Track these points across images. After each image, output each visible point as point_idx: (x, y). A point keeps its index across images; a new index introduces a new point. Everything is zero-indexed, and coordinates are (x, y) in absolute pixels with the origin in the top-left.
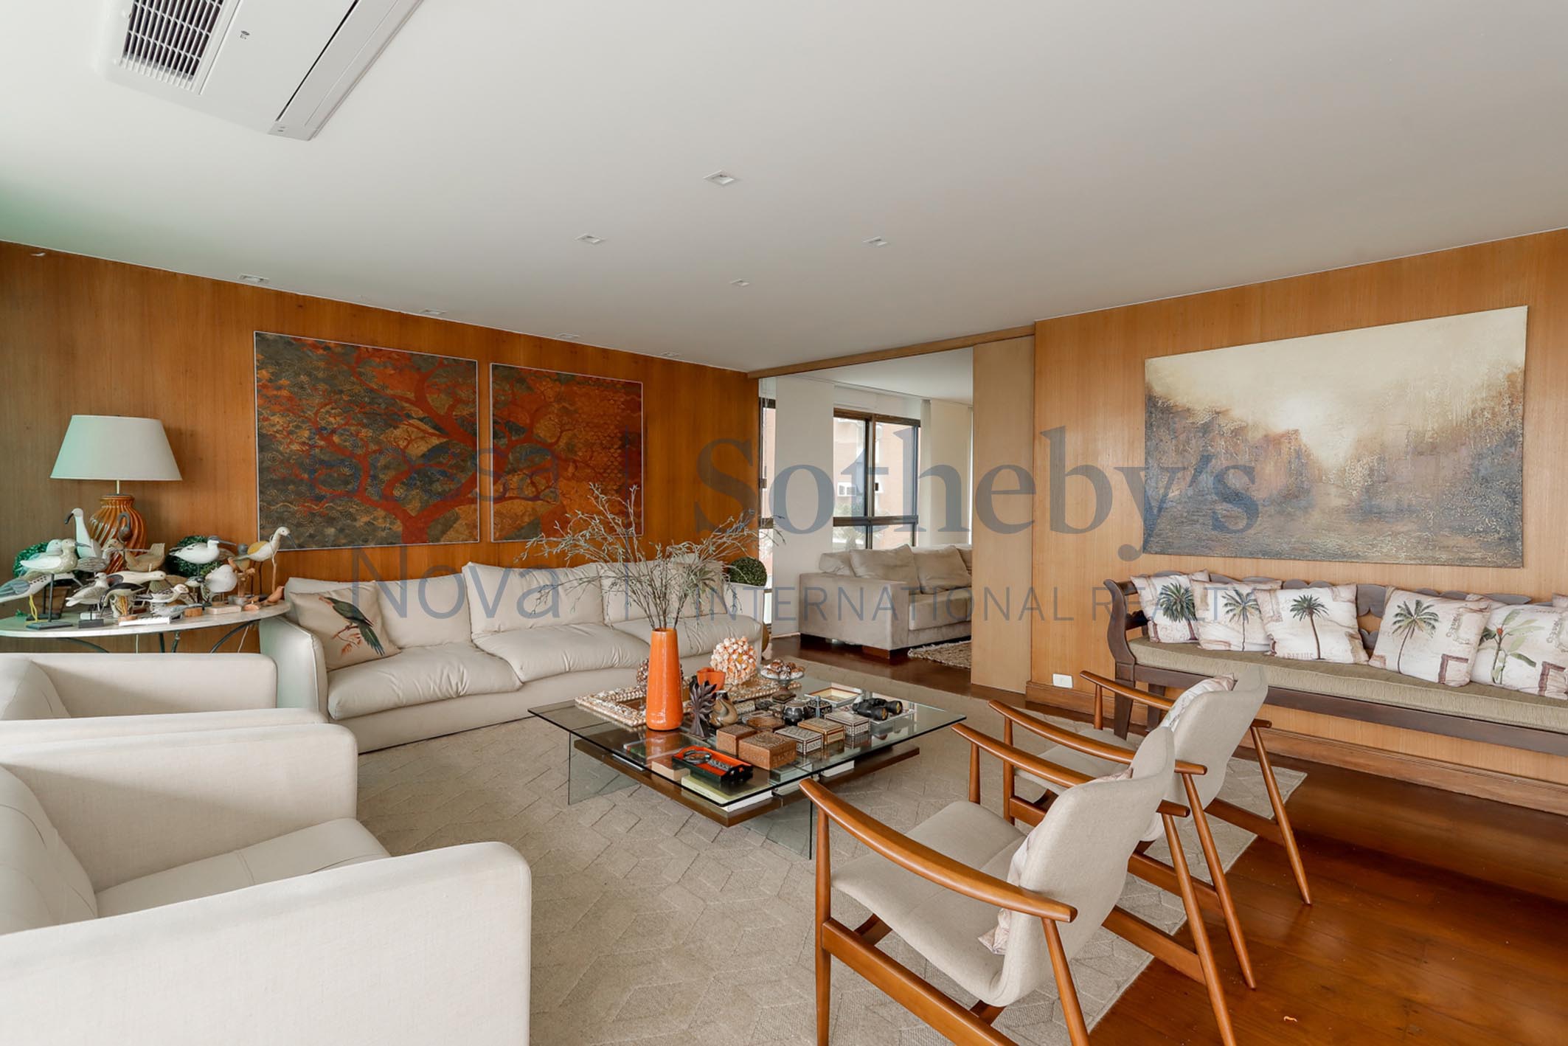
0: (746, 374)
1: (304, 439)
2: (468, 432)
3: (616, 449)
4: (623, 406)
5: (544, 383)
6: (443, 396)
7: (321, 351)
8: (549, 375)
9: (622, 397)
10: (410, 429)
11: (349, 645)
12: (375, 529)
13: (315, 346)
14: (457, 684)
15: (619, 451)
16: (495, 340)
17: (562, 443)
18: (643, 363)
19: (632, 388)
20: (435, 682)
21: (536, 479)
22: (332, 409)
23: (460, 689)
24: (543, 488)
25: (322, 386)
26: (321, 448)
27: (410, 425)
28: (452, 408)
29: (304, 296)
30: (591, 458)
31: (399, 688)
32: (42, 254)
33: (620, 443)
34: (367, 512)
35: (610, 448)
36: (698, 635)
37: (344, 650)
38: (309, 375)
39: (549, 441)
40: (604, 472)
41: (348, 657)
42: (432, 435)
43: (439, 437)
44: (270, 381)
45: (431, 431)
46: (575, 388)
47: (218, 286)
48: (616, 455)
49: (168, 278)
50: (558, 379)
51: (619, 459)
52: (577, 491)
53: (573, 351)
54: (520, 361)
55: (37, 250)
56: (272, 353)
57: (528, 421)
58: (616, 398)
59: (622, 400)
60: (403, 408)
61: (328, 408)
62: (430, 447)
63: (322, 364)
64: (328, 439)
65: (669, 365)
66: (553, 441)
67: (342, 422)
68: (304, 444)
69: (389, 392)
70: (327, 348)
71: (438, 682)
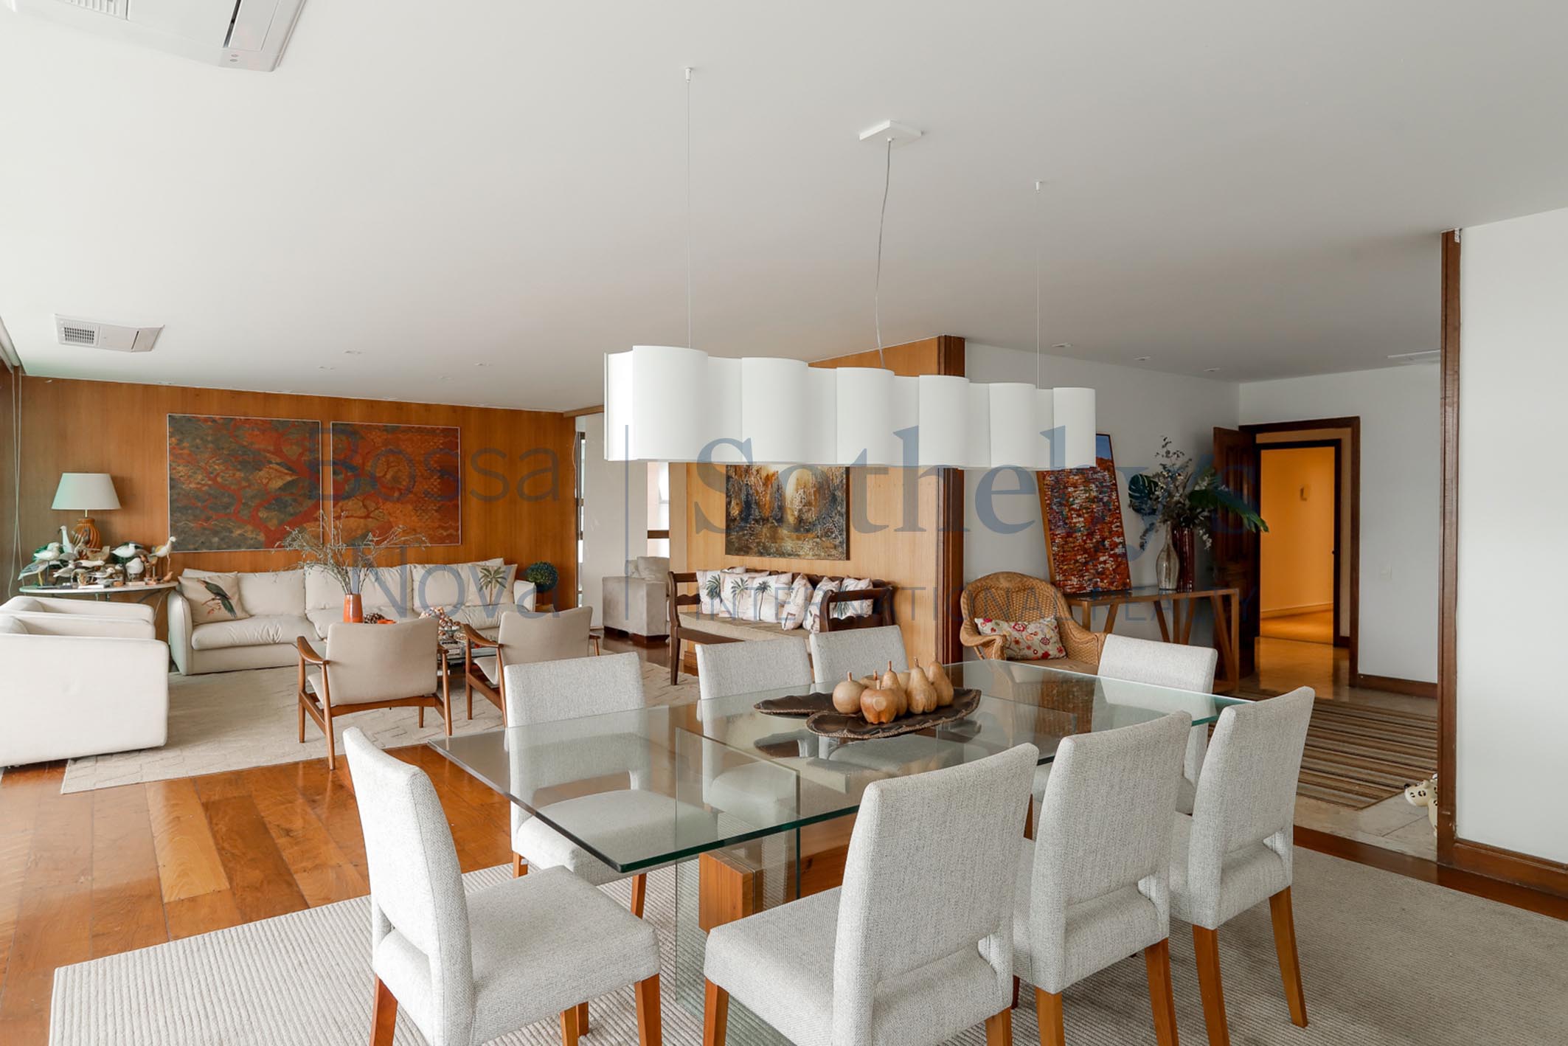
0: (562, 414)
1: (198, 480)
2: (313, 472)
3: (436, 479)
4: (441, 447)
5: (374, 433)
6: (294, 447)
7: (209, 423)
8: (378, 427)
9: (440, 440)
10: (271, 471)
11: (213, 610)
12: (246, 539)
13: (206, 420)
14: (273, 635)
15: (439, 480)
16: (336, 405)
17: (388, 476)
18: (460, 412)
19: (450, 433)
20: (258, 633)
21: (367, 502)
22: (217, 460)
23: (276, 639)
24: (373, 509)
25: (210, 445)
26: (209, 486)
27: (270, 468)
28: (301, 455)
29: (200, 389)
30: (414, 486)
31: (234, 634)
32: (50, 381)
33: (439, 474)
34: (239, 527)
35: (429, 479)
36: (469, 616)
37: (209, 612)
38: (202, 439)
39: (378, 475)
40: (426, 496)
41: (211, 617)
42: (286, 474)
43: (291, 475)
44: (177, 444)
45: (286, 471)
46: (400, 436)
47: (146, 387)
48: (435, 483)
49: (118, 386)
50: (386, 429)
51: (438, 486)
52: (401, 511)
53: (399, 408)
54: (355, 419)
55: (48, 379)
56: (178, 427)
57: (361, 461)
58: (435, 441)
59: (441, 441)
60: (265, 457)
61: (214, 459)
62: (284, 482)
63: (211, 432)
64: (214, 479)
65: (486, 413)
66: (381, 474)
67: (224, 468)
68: (198, 483)
69: (256, 446)
70: (214, 421)
71: (260, 632)
